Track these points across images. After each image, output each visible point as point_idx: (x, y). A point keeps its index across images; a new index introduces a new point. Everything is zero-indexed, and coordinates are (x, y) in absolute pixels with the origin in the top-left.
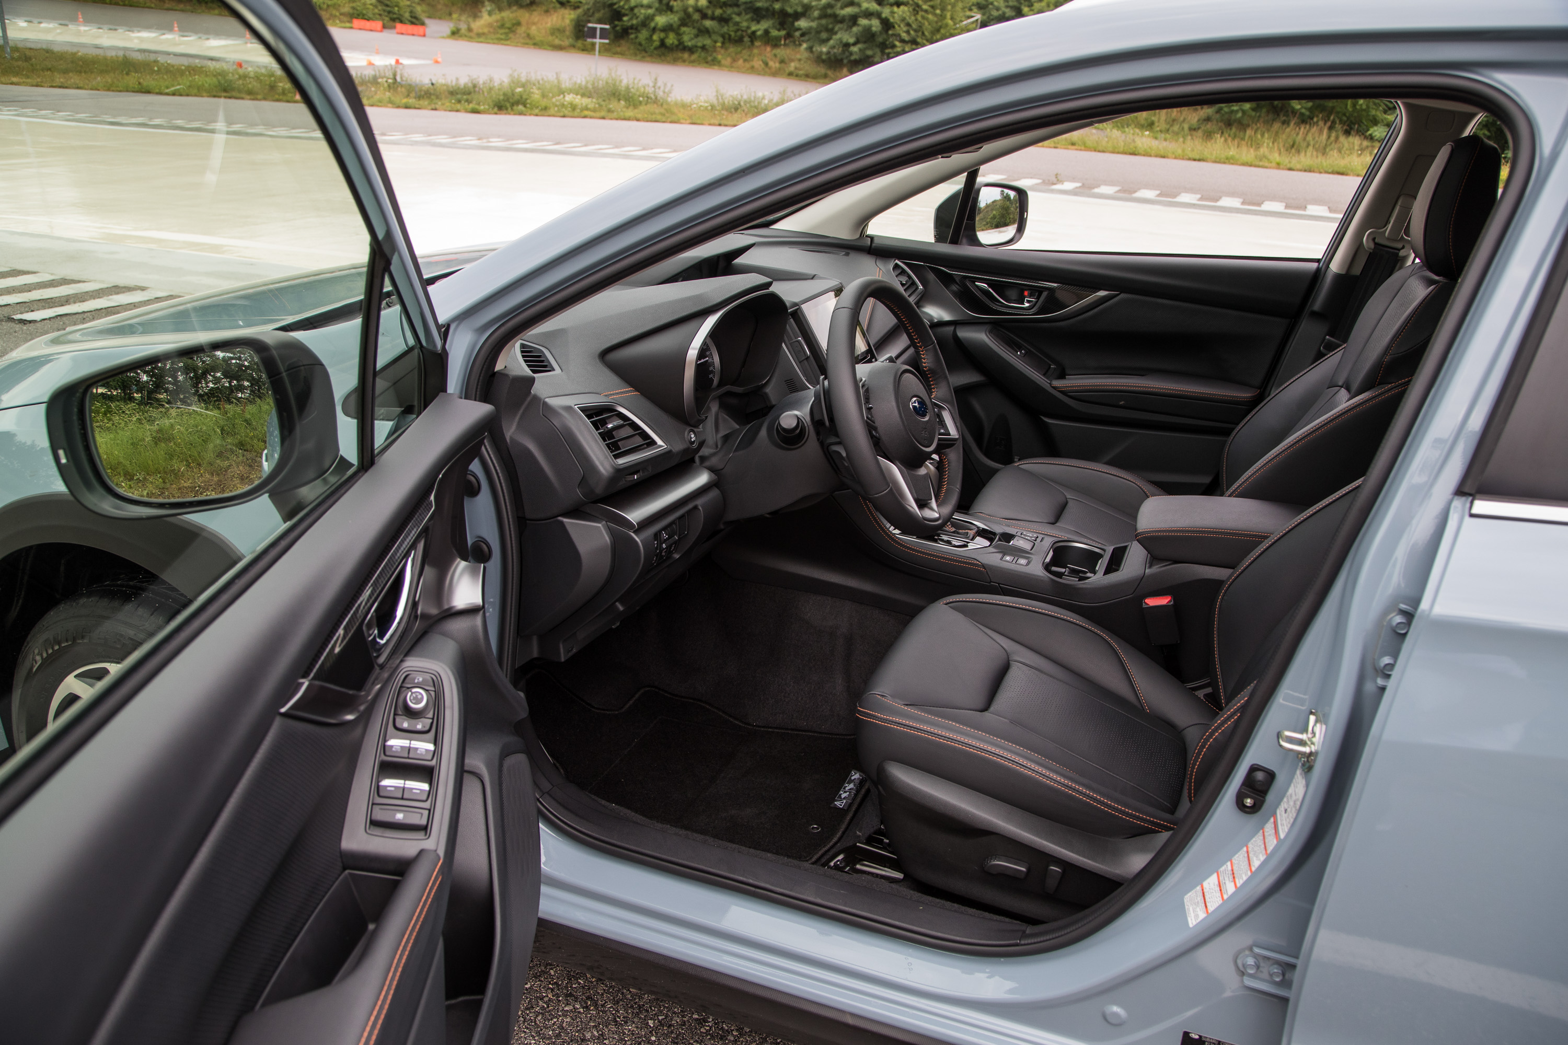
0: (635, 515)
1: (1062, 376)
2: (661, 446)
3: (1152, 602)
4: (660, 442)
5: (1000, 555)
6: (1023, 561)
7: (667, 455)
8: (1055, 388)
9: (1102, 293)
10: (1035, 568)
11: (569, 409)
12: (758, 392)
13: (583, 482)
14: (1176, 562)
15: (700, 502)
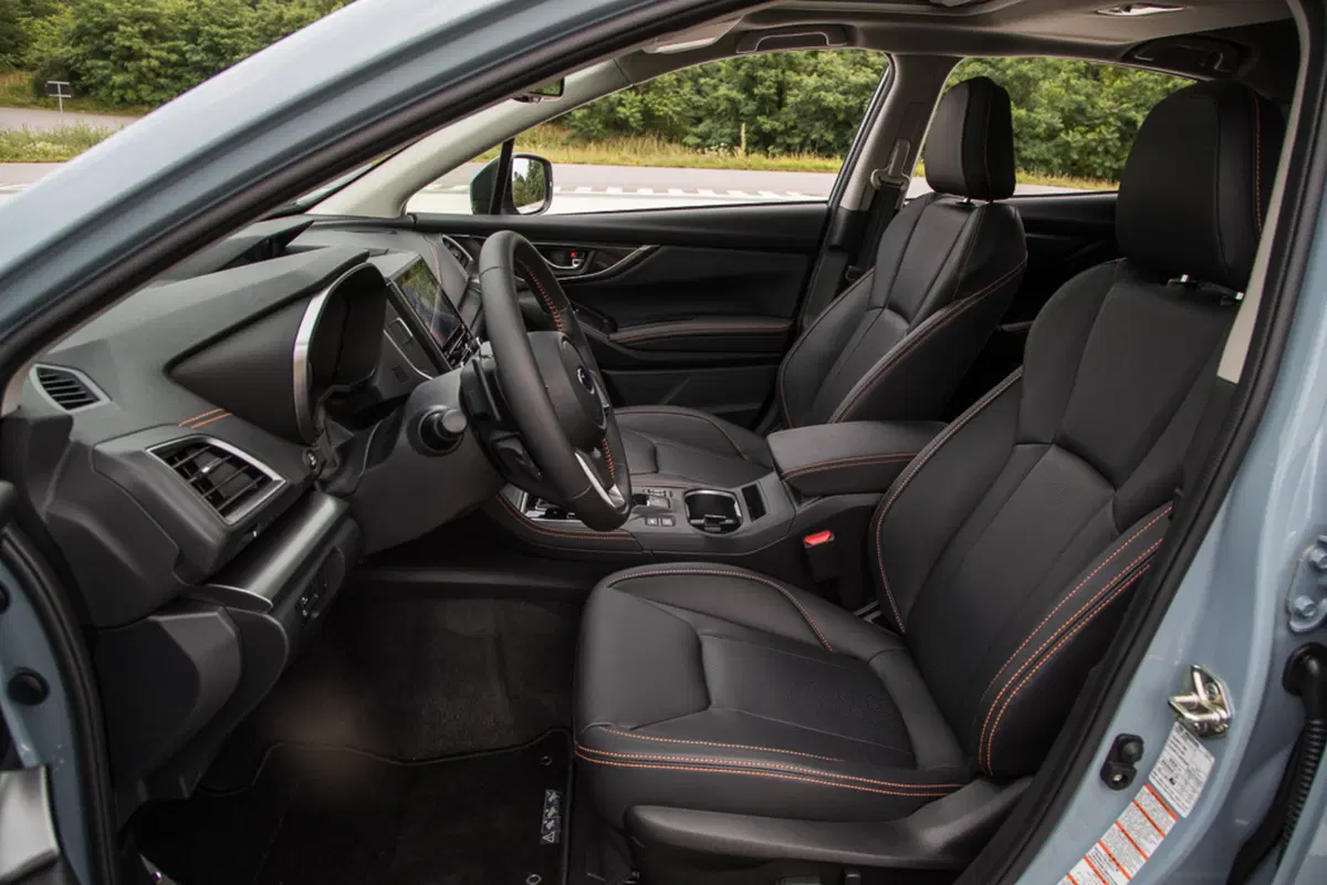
0: (261, 585)
1: (615, 330)
2: (279, 482)
3: (815, 540)
4: (275, 476)
5: (642, 520)
6: (668, 522)
7: (289, 490)
8: (612, 341)
9: (644, 248)
10: (680, 525)
11: (138, 456)
12: (365, 388)
13: (182, 560)
14: (824, 496)
15: (337, 541)
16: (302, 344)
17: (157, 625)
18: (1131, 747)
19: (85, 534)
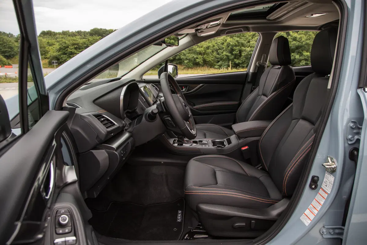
0: (115, 145)
1: (195, 105)
2: (117, 125)
3: (244, 149)
4: (116, 124)
5: (201, 146)
6: (208, 146)
7: (119, 127)
8: (194, 108)
9: (201, 85)
10: (211, 146)
11: (89, 115)
12: (135, 111)
13: (98, 137)
15: (129, 141)
16: (122, 96)
17: (92, 152)
18: (316, 178)
19: (78, 131)
